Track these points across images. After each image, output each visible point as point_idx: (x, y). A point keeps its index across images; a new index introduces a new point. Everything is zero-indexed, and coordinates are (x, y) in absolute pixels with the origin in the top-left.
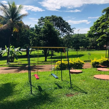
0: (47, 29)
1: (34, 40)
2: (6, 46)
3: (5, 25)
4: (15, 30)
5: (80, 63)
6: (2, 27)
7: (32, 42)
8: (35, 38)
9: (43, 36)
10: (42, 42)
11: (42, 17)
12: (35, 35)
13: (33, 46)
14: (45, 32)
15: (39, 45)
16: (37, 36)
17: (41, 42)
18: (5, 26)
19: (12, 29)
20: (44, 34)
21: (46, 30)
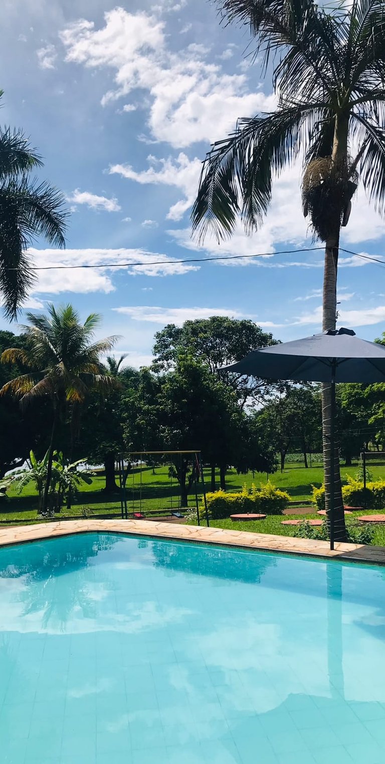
0: (185, 383)
1: (138, 427)
2: (31, 453)
3: (42, 382)
4: (72, 395)
5: (273, 498)
6: (32, 391)
7: (131, 432)
8: (140, 420)
9: (172, 411)
10: (165, 432)
11: (169, 326)
12: (140, 408)
13: (133, 448)
14: (177, 395)
15: (156, 443)
16: (147, 412)
17: (163, 431)
18: (42, 386)
19: (62, 394)
20: (173, 403)
21: (180, 388)
